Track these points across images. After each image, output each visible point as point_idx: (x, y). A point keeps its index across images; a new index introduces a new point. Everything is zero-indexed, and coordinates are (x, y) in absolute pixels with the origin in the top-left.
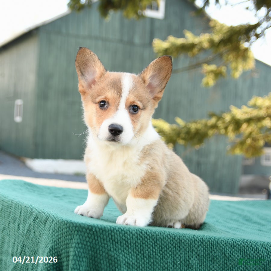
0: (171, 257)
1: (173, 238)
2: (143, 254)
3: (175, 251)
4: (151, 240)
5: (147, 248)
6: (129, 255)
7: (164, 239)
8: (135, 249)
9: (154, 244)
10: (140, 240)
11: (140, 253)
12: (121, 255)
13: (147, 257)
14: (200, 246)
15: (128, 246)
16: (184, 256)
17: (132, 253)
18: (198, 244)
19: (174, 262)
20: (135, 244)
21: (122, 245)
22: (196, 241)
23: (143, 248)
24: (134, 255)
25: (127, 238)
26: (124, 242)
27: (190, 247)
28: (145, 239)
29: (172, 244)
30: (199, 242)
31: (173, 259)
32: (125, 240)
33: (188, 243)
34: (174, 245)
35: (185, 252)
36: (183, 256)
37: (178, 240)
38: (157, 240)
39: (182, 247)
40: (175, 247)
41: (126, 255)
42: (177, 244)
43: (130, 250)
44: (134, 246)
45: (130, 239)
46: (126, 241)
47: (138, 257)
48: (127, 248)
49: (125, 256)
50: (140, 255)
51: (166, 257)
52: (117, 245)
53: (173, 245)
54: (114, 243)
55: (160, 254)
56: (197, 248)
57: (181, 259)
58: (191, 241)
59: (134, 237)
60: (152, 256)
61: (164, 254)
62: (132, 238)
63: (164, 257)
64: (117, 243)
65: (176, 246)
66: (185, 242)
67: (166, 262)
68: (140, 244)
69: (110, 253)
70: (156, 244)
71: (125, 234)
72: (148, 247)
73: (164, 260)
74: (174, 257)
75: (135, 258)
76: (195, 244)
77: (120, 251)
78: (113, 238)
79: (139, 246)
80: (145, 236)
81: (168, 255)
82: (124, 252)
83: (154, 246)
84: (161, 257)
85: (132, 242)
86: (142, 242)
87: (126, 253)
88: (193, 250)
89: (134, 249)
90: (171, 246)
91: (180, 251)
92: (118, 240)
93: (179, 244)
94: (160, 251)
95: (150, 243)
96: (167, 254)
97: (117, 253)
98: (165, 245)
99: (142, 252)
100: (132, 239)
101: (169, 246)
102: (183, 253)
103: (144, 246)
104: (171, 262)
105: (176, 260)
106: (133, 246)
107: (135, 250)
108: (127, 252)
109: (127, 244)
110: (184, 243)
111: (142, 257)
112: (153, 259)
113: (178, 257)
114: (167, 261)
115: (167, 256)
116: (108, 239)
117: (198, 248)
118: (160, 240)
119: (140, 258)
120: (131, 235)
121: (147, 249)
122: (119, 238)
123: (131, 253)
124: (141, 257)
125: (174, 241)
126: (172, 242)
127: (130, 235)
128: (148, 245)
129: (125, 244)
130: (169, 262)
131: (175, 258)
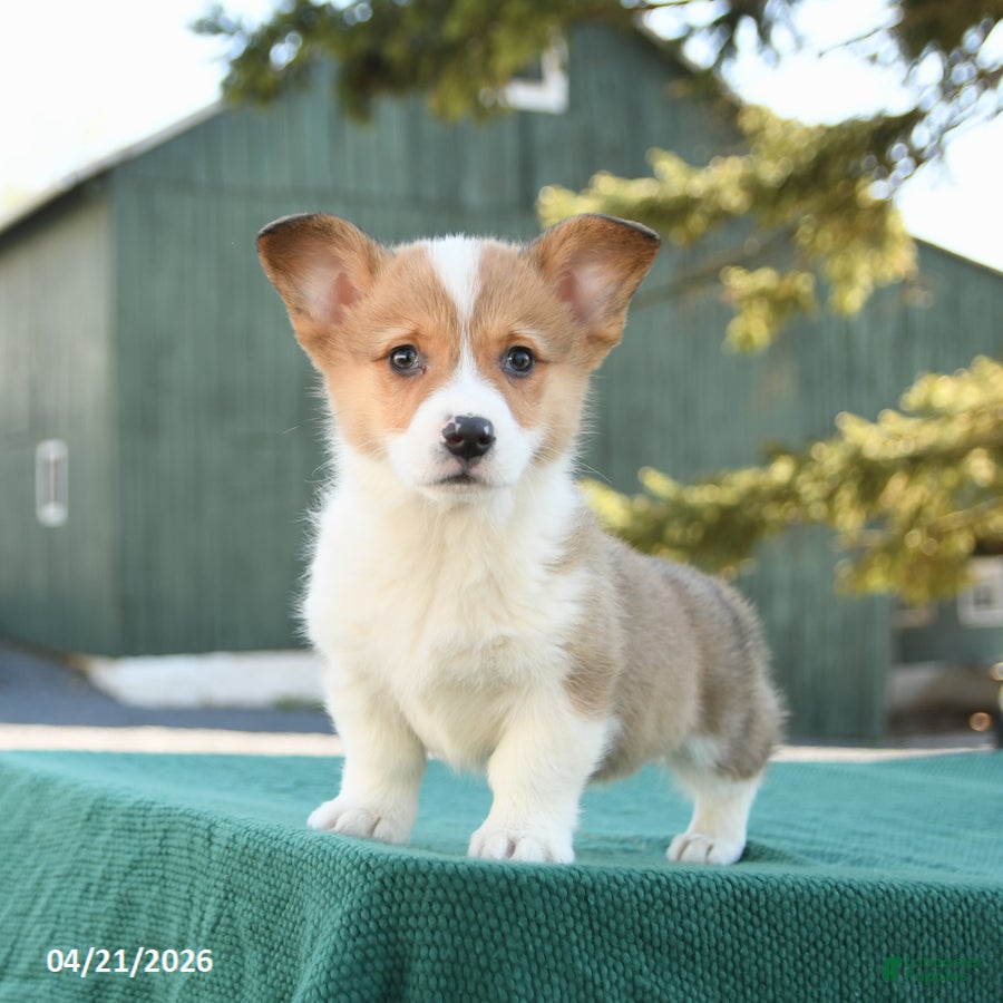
0: (830, 977)
1: (836, 914)
2: (743, 978)
3: (846, 956)
4: (766, 927)
5: (754, 955)
6: (696, 984)
7: (809, 921)
8: (715, 964)
9: (777, 939)
10: (730, 932)
11: (733, 973)
12: (672, 988)
13: (755, 984)
14: (926, 935)
15: (693, 958)
16: (875, 971)
17: (708, 977)
18: (919, 926)
19: (841, 993)
20: (716, 947)
21: (674, 954)
22: (911, 919)
23: (743, 958)
24: (712, 984)
25: (691, 931)
26: (682, 946)
27: (894, 939)
28: (745, 928)
29: (834, 933)
30: (921, 921)
31: (837, 982)
32: (683, 939)
33: (886, 928)
34: (841, 936)
35: (878, 957)
36: (871, 970)
37: (855, 920)
38: (785, 926)
39: (867, 941)
40: (845, 943)
41: (686, 986)
42: (851, 934)
43: (699, 970)
44: (714, 955)
45: (700, 934)
46: (686, 943)
47: (727, 987)
48: (691, 964)
49: (683, 990)
50: (732, 980)
51: (815, 978)
52: (658, 955)
53: (837, 937)
54: (649, 948)
55: (795, 970)
56: (915, 942)
57: (866, 982)
58: (897, 920)
59: (712, 926)
60: (770, 981)
61: (808, 970)
62: (707, 928)
63: (810, 979)
64: (660, 949)
65: (849, 938)
66: (875, 925)
67: (816, 995)
68: (732, 946)
69: (640, 980)
70: (782, 940)
71: (682, 918)
72: (756, 952)
73: (810, 988)
74: (840, 978)
75: (718, 994)
76: (909, 929)
77: (668, 975)
78: (647, 934)
79: (729, 952)
80: (745, 920)
81: (822, 971)
82: (681, 978)
83: (775, 945)
84: (801, 980)
85: (706, 942)
86: (738, 939)
87: (687, 980)
88: (902, 948)
89: (711, 965)
90: (831, 942)
91: (860, 955)
92: (661, 941)
93: (855, 933)
94: (796, 960)
95: (762, 938)
96: (817, 970)
97: (660, 981)
98: (812, 939)
99: (738, 971)
100: (704, 932)
101: (824, 942)
102: (872, 962)
103: (744, 950)
104: (831, 993)
105: (848, 988)
106: (709, 956)
107: (715, 968)
108: (692, 978)
109: (689, 950)
110: (872, 927)
111: (739, 986)
112: (774, 990)
113: (854, 977)
114: (820, 994)
115: (819, 976)
116: (631, 936)
117: (919, 941)
118: (795, 925)
119: (732, 990)
120: (703, 921)
121: (753, 961)
122: (664, 932)
123: (702, 977)
124: (734, 987)
125: (841, 922)
126: (834, 927)
127: (698, 923)
128: (756, 947)
129: (685, 951)
130: (826, 995)
131: (845, 978)
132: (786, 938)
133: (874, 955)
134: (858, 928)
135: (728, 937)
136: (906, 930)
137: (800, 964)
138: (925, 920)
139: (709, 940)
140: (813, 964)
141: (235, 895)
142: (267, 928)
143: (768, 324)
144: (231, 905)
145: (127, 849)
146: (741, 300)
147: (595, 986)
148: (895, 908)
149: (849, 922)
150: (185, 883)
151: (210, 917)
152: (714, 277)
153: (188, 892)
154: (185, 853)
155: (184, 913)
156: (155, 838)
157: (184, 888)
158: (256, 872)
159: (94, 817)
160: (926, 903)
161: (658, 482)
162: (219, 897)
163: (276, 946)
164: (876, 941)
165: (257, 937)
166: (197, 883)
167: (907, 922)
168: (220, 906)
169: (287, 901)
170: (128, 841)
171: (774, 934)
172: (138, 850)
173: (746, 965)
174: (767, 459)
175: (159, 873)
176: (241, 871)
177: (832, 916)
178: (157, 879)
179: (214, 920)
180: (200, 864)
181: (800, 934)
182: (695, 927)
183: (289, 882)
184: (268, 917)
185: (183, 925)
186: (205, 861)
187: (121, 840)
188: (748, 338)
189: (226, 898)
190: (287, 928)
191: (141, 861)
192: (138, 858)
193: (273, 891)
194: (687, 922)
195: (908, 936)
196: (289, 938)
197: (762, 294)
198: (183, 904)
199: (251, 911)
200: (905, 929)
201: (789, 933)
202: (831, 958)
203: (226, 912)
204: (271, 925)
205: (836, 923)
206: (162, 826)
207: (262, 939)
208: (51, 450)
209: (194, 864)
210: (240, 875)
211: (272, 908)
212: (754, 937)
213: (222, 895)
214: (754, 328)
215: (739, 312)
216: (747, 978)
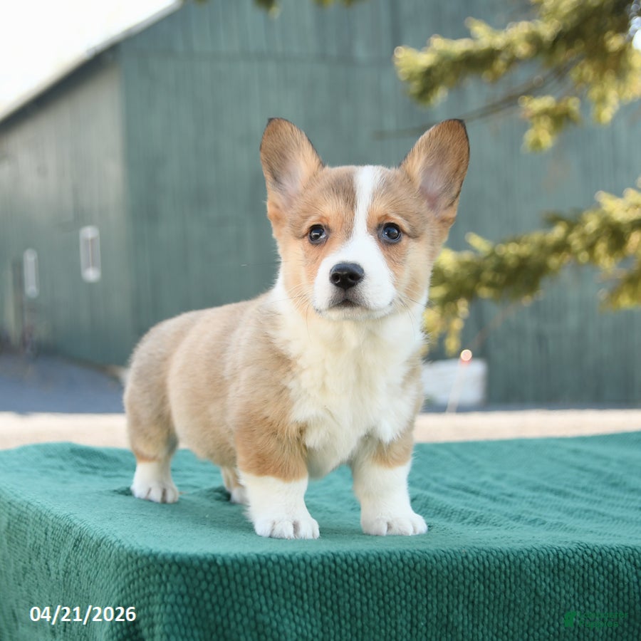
0: (404, 612)
1: (409, 568)
2: (339, 612)
3: (416, 597)
4: (357, 576)
5: (347, 596)
6: (304, 617)
7: (390, 572)
8: (318, 602)
9: (366, 584)
10: (330, 579)
11: (332, 609)
12: (286, 621)
13: (348, 616)
14: (477, 582)
15: (302, 598)
16: (437, 607)
17: (313, 611)
18: (472, 576)
19: (412, 622)
20: (319, 589)
21: (288, 595)
22: (467, 571)
23: (339, 597)
24: (315, 616)
25: (300, 578)
26: (293, 588)
27: (453, 584)
28: (342, 576)
29: (408, 581)
30: (474, 572)
31: (409, 615)
32: (294, 583)
33: (448, 577)
34: (413, 583)
35: (440, 597)
36: (435, 606)
37: (424, 572)
38: (371, 575)
39: (432, 586)
40: (416, 588)
41: (297, 619)
42: (421, 581)
43: (306, 606)
44: (317, 595)
45: (306, 580)
46: (296, 586)
47: (326, 618)
48: (300, 603)
49: (294, 621)
50: (331, 613)
51: (393, 613)
52: (275, 596)
53: (410, 584)
54: (268, 592)
55: (379, 607)
56: (469, 587)
57: (430, 615)
58: (456, 572)
59: (316, 574)
60: (359, 614)
61: (387, 607)
62: (312, 575)
63: (389, 614)
64: (276, 591)
65: (419, 585)
66: (440, 575)
67: (393, 624)
68: (331, 588)
69: (260, 617)
70: (369, 585)
71: (294, 568)
72: (349, 594)
73: (389, 619)
74: (411, 612)
75: (320, 623)
76: (465, 577)
77: (283, 611)
78: (266, 581)
79: (329, 593)
81: (398, 608)
82: (293, 613)
83: (364, 589)
84: (382, 614)
85: (311, 586)
86: (336, 584)
87: (298, 614)
89: (315, 602)
90: (405, 587)
91: (427, 596)
92: (277, 585)
93: (424, 582)
94: (379, 599)
95: (354, 584)
96: (395, 607)
97: (277, 616)
98: (391, 584)
99: (335, 607)
100: (310, 578)
101: (400, 587)
102: (435, 601)
103: (340, 592)
104: (404, 623)
105: (417, 619)
106: (313, 596)
107: (318, 605)
108: (301, 612)
109: (299, 592)
110: (437, 576)
111: (336, 618)
112: (362, 621)
113: (422, 611)
114: (396, 623)
115: (396, 611)
116: (254, 585)
117: (472, 586)
118: (379, 575)
119: (331, 621)
120: (309, 571)
121: (347, 600)
122: (279, 580)
123: (309, 612)
124: (332, 619)
125: (413, 573)
126: (407, 577)
127: (305, 571)
128: (349, 590)
129: (295, 593)
130: (401, 624)
131: (415, 612)
132: (372, 584)
133: (437, 596)
134: (426, 578)
135: (328, 582)
136: (462, 578)
137: (381, 603)
138: (477, 572)
139: (313, 584)
140: (392, 603)
216: (342, 612)
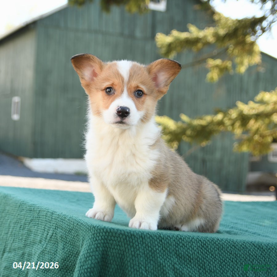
0: (230, 271)
2: (205, 269)
3: (233, 265)
4: (210, 255)
5: (208, 262)
6: (192, 269)
7: (222, 254)
8: (197, 264)
10: (201, 255)
11: (202, 267)
12: (185, 269)
13: (209, 271)
14: (255, 260)
15: (191, 262)
16: (241, 270)
17: (195, 268)
20: (197, 259)
21: (185, 259)
22: (250, 255)
23: (205, 263)
24: (196, 270)
25: (190, 254)
26: (187, 257)
27: (246, 261)
28: (205, 254)
29: (229, 258)
31: (232, 273)
32: (188, 255)
33: (243, 258)
34: (231, 259)
36: (240, 270)
37: (235, 255)
38: (216, 255)
39: (239, 261)
40: (232, 261)
41: (189, 269)
42: (234, 259)
43: (192, 265)
47: (201, 271)
48: (190, 263)
49: (188, 270)
50: (202, 269)
51: (225, 271)
52: (181, 259)
53: (230, 260)
54: (178, 257)
56: (252, 262)
57: (239, 273)
58: (246, 256)
59: (196, 253)
60: (213, 271)
61: (223, 269)
62: (194, 253)
66: (241, 257)
68: (201, 259)
69: (176, 266)
73: (224, 274)
74: (232, 271)
75: (198, 273)
77: (184, 266)
78: (178, 253)
79: (201, 261)
81: (227, 269)
82: (187, 267)
83: (213, 260)
84: (221, 271)
86: (203, 257)
87: (189, 268)
89: (196, 264)
90: (229, 261)
91: (237, 265)
92: (181, 255)
93: (235, 259)
94: (219, 265)
95: (210, 258)
97: (181, 267)
98: (223, 259)
99: (204, 267)
100: (194, 254)
101: (227, 261)
103: (205, 261)
104: (230, 276)
105: (235, 274)
106: (195, 261)
107: (197, 265)
108: (190, 267)
109: (189, 259)
111: (204, 271)
112: (214, 273)
113: (236, 271)
114: (227, 276)
116: (173, 253)
117: (253, 262)
118: (219, 255)
119: (202, 272)
120: (193, 251)
122: (182, 253)
123: (193, 268)
124: (203, 271)
125: (231, 255)
126: (229, 257)
127: (192, 251)
129: (188, 259)
131: (233, 272)
132: (216, 259)
133: (241, 265)
134: (236, 257)
135: (200, 256)
137: (220, 267)
139: (195, 257)
140: (224, 267)
141: (58, 228)
142: (66, 237)
143: (218, 75)
144: (56, 230)
145: (30, 216)
146: (211, 68)
147: (163, 266)
148: (245, 252)
149: (233, 255)
150: (44, 225)
151: (50, 234)
152: (204, 61)
153: (44, 227)
154: (44, 217)
155: (42, 233)
156: (37, 213)
157: (43, 226)
158: (65, 221)
159: (21, 206)
160: (254, 251)
161: (184, 118)
162: (53, 228)
163: (68, 242)
164: (241, 261)
165: (62, 239)
166: (47, 225)
167: (249, 256)
168: (53, 231)
169: (72, 230)
170: (30, 213)
171: (213, 257)
172: (32, 216)
173: (206, 265)
174: (216, 113)
175: (37, 222)
176: (61, 221)
177: (229, 254)
178: (36, 224)
179: (51, 234)
180: (49, 219)
181: (220, 258)
182: (191, 252)
183: (73, 225)
184: (66, 234)
185: (42, 236)
186: (50, 219)
187: (28, 213)
188: (212, 78)
189: (55, 229)
190: (71, 237)
191: (33, 219)
192: (32, 218)
193: (69, 227)
194: (188, 250)
195: (250, 260)
196: (72, 240)
197: (217, 66)
198: (42, 230)
199: (62, 232)
200: (248, 258)
201: (217, 257)
202: (229, 266)
203: (55, 233)
204: (67, 236)
205: (230, 255)
206: (39, 210)
207: (64, 240)
208: (16, 99)
209: (47, 220)
210: (60, 222)
211: (68, 232)
212: (207, 257)
213: (54, 228)
214: (214, 75)
215: (210, 71)
216: (206, 269)
